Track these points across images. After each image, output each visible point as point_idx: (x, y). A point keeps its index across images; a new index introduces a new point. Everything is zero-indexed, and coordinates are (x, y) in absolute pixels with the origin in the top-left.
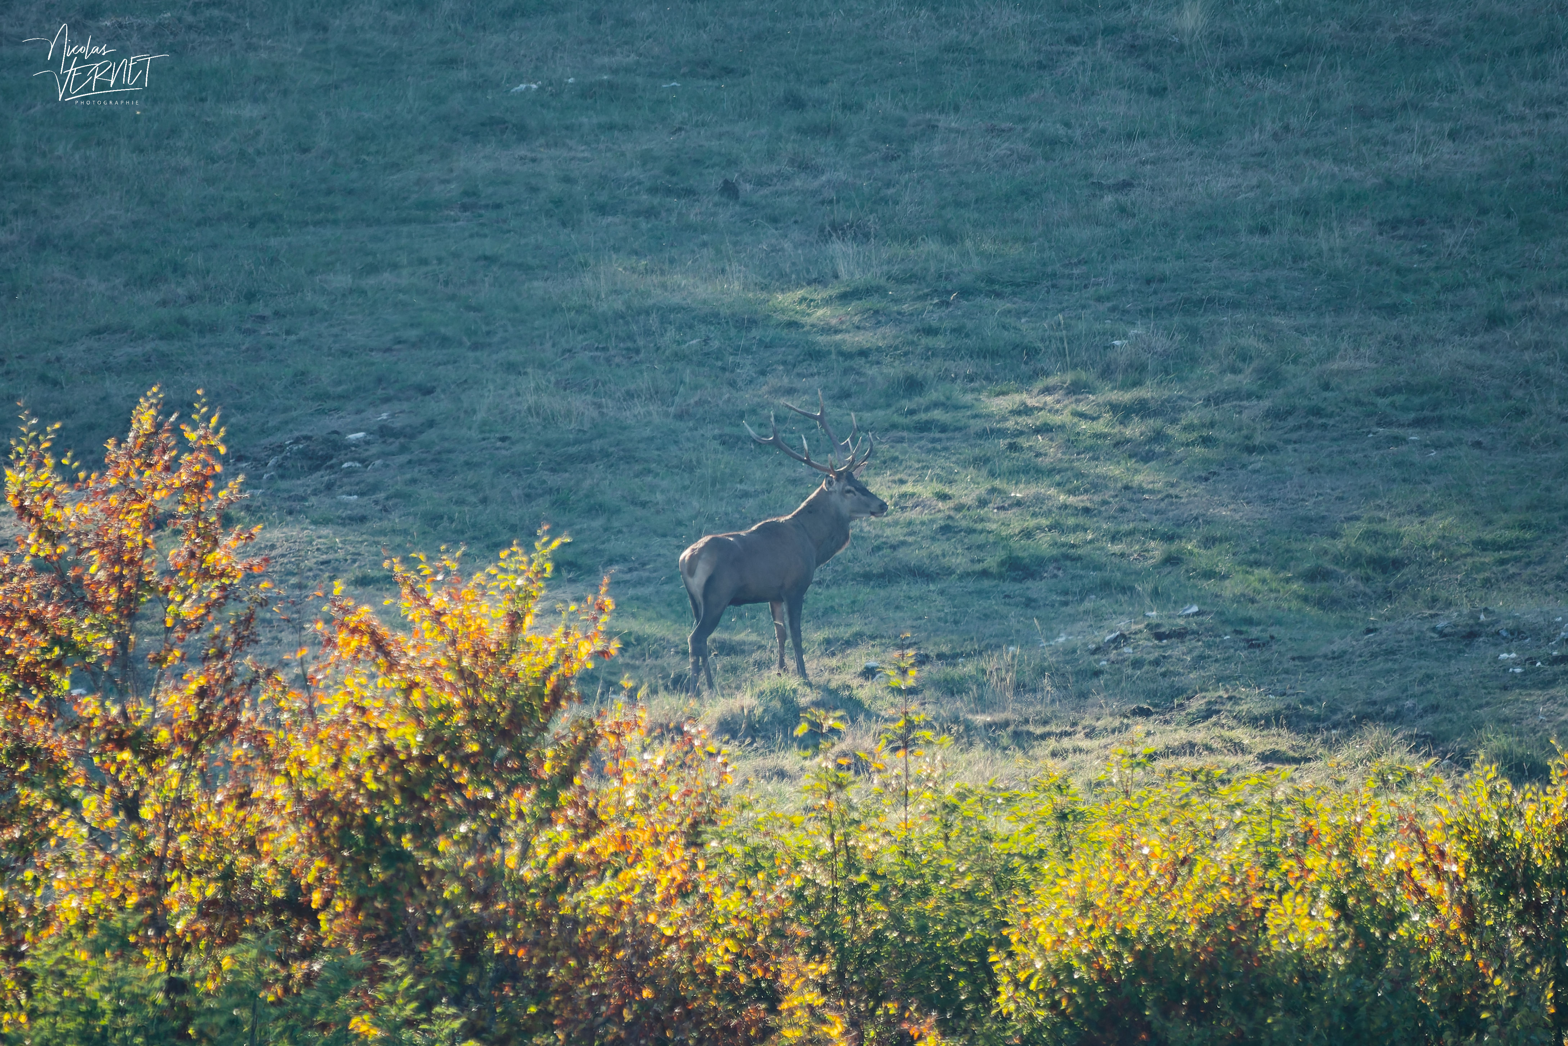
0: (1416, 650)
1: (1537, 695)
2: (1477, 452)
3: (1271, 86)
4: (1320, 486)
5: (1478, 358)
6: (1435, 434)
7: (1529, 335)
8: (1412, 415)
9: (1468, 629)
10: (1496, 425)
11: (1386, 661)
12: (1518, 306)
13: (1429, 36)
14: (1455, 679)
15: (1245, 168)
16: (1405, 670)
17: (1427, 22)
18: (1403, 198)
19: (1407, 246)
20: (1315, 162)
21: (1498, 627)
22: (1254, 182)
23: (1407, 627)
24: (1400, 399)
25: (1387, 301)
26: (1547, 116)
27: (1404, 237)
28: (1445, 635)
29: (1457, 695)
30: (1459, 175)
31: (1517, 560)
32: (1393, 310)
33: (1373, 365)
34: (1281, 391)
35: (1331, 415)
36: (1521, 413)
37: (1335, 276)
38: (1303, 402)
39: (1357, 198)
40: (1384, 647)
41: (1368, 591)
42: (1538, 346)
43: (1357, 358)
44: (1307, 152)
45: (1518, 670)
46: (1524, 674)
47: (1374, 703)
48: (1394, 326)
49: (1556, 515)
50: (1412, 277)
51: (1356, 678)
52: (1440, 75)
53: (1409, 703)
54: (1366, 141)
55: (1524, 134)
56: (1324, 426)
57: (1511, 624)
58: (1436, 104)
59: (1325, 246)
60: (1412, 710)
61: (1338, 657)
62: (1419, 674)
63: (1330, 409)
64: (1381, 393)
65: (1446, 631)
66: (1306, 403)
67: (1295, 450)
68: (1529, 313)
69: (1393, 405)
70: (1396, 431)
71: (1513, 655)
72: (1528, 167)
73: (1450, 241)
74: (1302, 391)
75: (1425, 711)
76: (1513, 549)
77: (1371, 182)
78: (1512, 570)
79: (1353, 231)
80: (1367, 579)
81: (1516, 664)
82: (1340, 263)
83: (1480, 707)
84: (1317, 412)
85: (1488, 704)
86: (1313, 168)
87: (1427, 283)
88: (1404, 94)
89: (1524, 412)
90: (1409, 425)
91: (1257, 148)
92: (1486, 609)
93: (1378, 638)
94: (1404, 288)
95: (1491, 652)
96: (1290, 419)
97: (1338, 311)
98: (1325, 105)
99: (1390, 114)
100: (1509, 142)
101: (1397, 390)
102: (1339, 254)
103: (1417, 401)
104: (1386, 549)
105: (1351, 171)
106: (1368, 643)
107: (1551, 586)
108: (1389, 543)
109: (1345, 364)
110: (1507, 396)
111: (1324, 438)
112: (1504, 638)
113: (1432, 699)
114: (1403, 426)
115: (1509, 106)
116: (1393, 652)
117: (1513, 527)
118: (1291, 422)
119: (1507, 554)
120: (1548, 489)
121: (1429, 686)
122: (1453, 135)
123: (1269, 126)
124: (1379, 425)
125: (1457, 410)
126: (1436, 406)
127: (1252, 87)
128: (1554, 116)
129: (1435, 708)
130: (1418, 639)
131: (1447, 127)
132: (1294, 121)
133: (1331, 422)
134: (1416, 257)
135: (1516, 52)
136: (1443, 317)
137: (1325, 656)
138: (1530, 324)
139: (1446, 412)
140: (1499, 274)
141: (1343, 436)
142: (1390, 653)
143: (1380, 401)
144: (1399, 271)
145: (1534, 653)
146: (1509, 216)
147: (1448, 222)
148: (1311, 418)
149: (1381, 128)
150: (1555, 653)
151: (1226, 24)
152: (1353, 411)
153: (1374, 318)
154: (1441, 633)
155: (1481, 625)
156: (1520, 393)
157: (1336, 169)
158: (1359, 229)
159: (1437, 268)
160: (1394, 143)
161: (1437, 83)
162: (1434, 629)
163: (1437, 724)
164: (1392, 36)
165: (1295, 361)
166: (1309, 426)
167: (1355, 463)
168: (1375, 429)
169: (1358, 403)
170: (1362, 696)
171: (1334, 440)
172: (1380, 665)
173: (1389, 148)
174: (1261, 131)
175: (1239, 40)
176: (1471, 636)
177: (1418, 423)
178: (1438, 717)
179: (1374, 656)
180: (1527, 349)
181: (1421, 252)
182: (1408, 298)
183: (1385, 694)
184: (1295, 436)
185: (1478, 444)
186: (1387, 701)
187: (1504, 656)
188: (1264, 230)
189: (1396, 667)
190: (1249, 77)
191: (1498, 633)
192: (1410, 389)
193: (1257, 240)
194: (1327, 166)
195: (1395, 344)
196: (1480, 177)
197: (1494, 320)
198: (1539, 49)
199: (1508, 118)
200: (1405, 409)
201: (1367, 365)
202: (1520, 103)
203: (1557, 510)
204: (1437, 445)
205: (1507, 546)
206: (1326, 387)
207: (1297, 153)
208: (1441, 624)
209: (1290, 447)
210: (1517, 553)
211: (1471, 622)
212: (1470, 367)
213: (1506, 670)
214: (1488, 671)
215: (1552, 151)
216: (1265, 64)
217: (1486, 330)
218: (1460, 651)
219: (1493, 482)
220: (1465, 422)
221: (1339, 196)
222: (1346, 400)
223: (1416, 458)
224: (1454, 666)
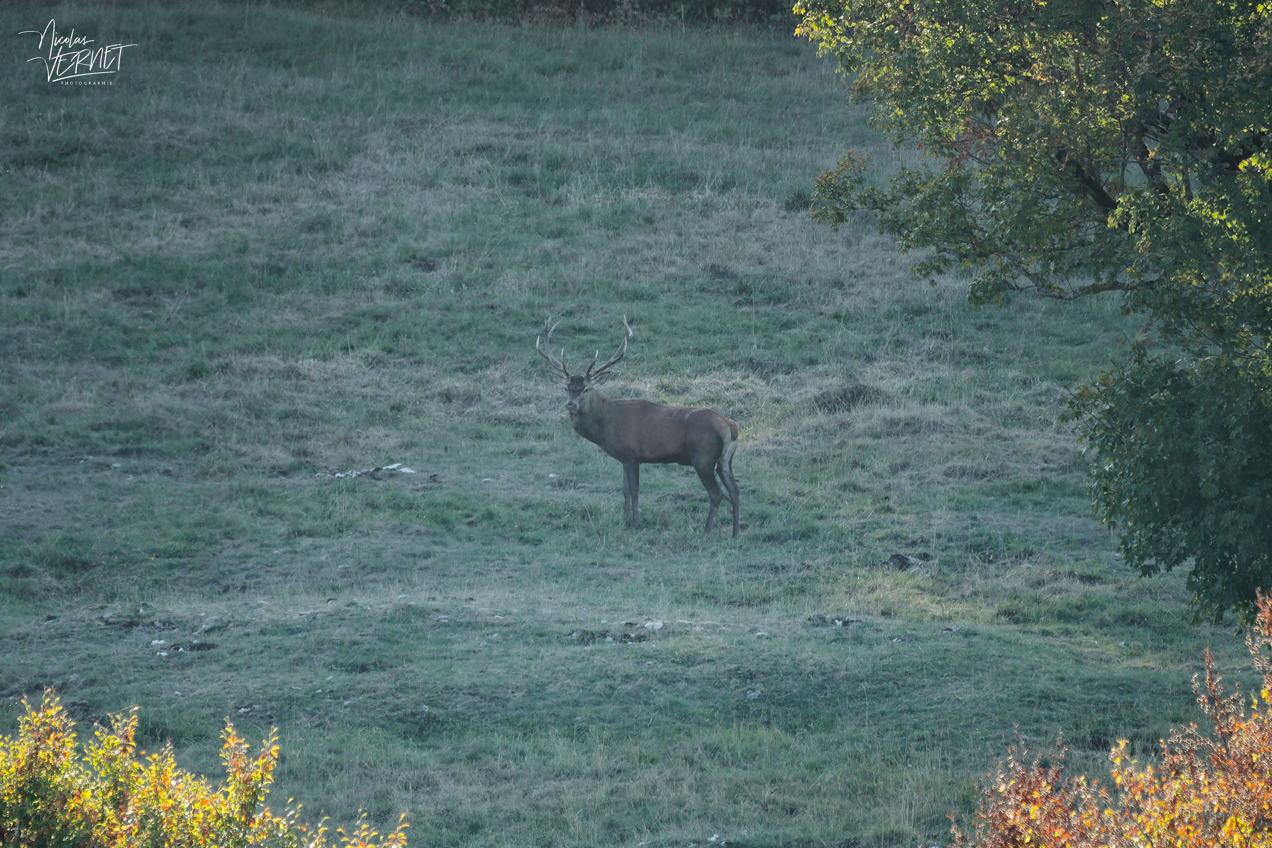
0: (85, 635)
1: (176, 674)
2: (166, 478)
3: (49, 178)
4: (33, 500)
5: (177, 403)
6: (134, 462)
7: (221, 387)
8: (117, 447)
9: (129, 620)
10: (184, 457)
11: (60, 642)
12: (215, 363)
13: (180, 144)
14: (113, 658)
15: (17, 243)
16: (74, 650)
17: (181, 132)
18: (137, 273)
19: (136, 311)
20: (72, 241)
21: (152, 619)
22: (21, 255)
23: (79, 616)
24: (110, 433)
25: (113, 354)
26: (264, 211)
27: (133, 304)
28: (110, 624)
29: (112, 672)
30: (184, 256)
31: (183, 566)
32: (118, 361)
33: (93, 405)
34: (15, 423)
35: (52, 445)
36: (206, 448)
37: (72, 333)
38: (30, 433)
39: (99, 272)
40: (59, 631)
41: (60, 586)
42: (227, 396)
43: (80, 400)
44: (67, 232)
45: (164, 654)
46: (169, 657)
47: (45, 676)
48: (114, 374)
49: (218, 531)
50: (135, 336)
51: (34, 655)
52: (185, 175)
53: (73, 678)
54: (115, 225)
55: (244, 225)
56: (45, 453)
57: (164, 617)
58: (177, 198)
59: (67, 308)
60: (75, 682)
61: (22, 638)
62: (84, 654)
63: (52, 439)
64: (97, 428)
65: (111, 620)
66: (33, 434)
67: (20, 471)
68: (225, 368)
69: (104, 438)
70: (101, 459)
71: (162, 642)
72: (243, 250)
73: (170, 309)
74: (32, 424)
75: (85, 684)
76: (180, 557)
77: (115, 258)
78: (178, 574)
79: (94, 296)
80: (60, 577)
81: (163, 649)
82: (77, 323)
83: (129, 682)
84: (41, 441)
85: (136, 680)
86: (71, 245)
87: (147, 341)
88: (151, 189)
89: (208, 448)
90: (114, 455)
91: (26, 228)
92: (144, 605)
93: (56, 624)
94: (127, 344)
95: (147, 637)
96: (19, 446)
97: (72, 361)
98: (87, 195)
99: (138, 204)
100: (230, 231)
101: (109, 425)
102: (78, 316)
103: (123, 435)
104: (79, 554)
105: (101, 250)
106: (47, 628)
107: (208, 588)
108: (80, 549)
109: (69, 404)
110: (197, 434)
111: (43, 462)
112: (158, 628)
113: (92, 675)
114: (108, 455)
115: (235, 202)
116: (67, 636)
117: (182, 539)
118: (20, 448)
119: (174, 561)
120: (216, 510)
121: (91, 664)
122: (185, 223)
123: (38, 210)
124: (90, 453)
125: (156, 444)
126: (138, 440)
127: (33, 179)
128: (270, 211)
129: (92, 682)
130: (88, 626)
131: (180, 217)
132: (59, 208)
133: (50, 449)
134: (141, 320)
135: (249, 160)
136: (155, 369)
137: (12, 637)
138: (222, 377)
139: (143, 445)
140: (206, 336)
141: (59, 462)
142: (64, 636)
143: (94, 435)
144: (125, 330)
145: (179, 639)
146: (221, 289)
147: (170, 293)
148: (35, 446)
149: (131, 216)
150: (195, 642)
151: (20, 128)
152: (70, 441)
153: (100, 368)
154: (107, 622)
155: (139, 617)
156: (207, 433)
157: (88, 248)
158: (97, 296)
159: (157, 330)
160: (138, 228)
161: (181, 182)
162: (101, 619)
163: (92, 694)
164: (151, 142)
165: (30, 400)
166: (33, 452)
167: (65, 483)
168: (85, 457)
169: (76, 435)
170: (36, 670)
171: (52, 464)
172: (56, 645)
173: (134, 233)
174: (32, 215)
175: (26, 141)
176: (131, 625)
177: (124, 453)
178: (94, 689)
179: (51, 637)
180: (218, 397)
181: (145, 316)
182: (130, 353)
183: (55, 669)
184: (22, 459)
185: (167, 472)
186: (57, 675)
187: (155, 642)
188: (21, 294)
189: (68, 647)
190: (30, 171)
191: (152, 624)
192: (120, 426)
193: (15, 301)
194: (82, 244)
195: (113, 389)
196: (202, 258)
197: (196, 373)
198: (267, 157)
199: (232, 211)
200: (112, 442)
201: (88, 405)
202: (244, 198)
203: (220, 527)
204: (134, 471)
205: (177, 554)
206: (52, 421)
207: (58, 233)
208: (107, 615)
209: (15, 469)
210: (184, 560)
211: (132, 614)
212: (170, 410)
213: (154, 654)
214: (140, 653)
215: (262, 240)
216: (44, 161)
217: (189, 380)
218: (121, 637)
219: (173, 503)
220: (161, 454)
221: (86, 268)
222: (67, 433)
223: (114, 481)
224: (113, 648)
